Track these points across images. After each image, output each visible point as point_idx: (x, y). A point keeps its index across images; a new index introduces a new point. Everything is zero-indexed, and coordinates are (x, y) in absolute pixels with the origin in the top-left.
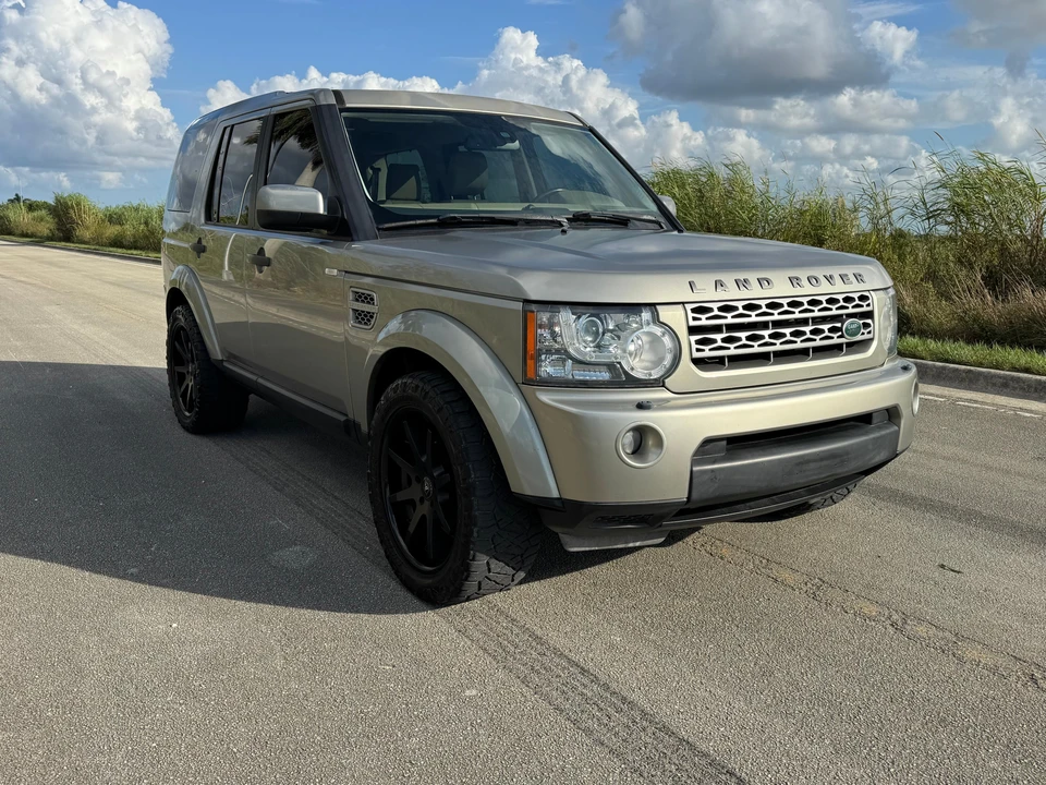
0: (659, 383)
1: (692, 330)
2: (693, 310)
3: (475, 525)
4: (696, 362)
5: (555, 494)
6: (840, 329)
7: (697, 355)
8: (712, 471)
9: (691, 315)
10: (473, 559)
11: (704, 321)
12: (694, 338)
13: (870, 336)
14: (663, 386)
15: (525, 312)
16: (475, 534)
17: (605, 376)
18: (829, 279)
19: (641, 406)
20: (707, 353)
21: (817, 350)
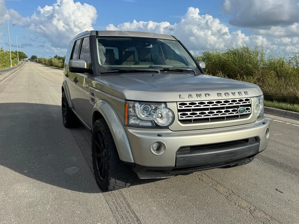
0: (167, 127)
1: (179, 111)
2: (180, 104)
3: (110, 169)
4: (180, 121)
5: (133, 161)
6: (236, 110)
7: (180, 119)
8: (184, 157)
9: (179, 106)
10: (110, 179)
11: (183, 108)
12: (180, 113)
13: (250, 112)
14: (168, 129)
15: (125, 103)
16: (110, 172)
17: (150, 124)
18: (233, 94)
19: (159, 135)
20: (184, 118)
21: (227, 117)
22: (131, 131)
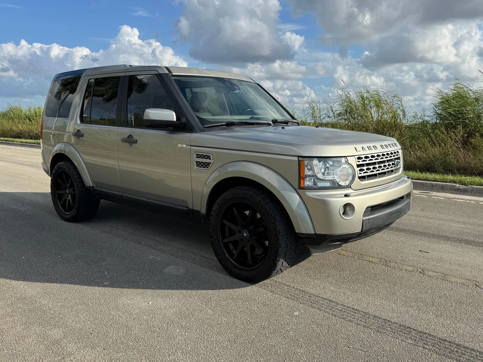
0: (349, 187)
1: (358, 166)
2: (358, 158)
3: (280, 247)
4: (360, 178)
5: (313, 232)
6: (394, 164)
7: (359, 175)
8: (369, 219)
9: (357, 160)
10: (278, 261)
11: (361, 162)
12: (358, 169)
14: (351, 188)
15: (299, 161)
16: (280, 251)
17: (328, 185)
19: (346, 196)
20: (362, 174)
21: (390, 171)
22: (310, 194)
